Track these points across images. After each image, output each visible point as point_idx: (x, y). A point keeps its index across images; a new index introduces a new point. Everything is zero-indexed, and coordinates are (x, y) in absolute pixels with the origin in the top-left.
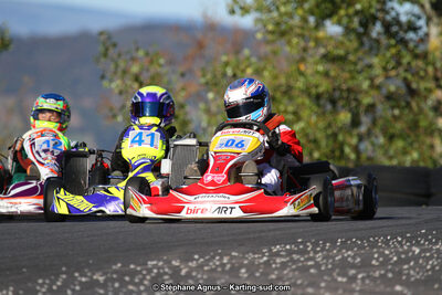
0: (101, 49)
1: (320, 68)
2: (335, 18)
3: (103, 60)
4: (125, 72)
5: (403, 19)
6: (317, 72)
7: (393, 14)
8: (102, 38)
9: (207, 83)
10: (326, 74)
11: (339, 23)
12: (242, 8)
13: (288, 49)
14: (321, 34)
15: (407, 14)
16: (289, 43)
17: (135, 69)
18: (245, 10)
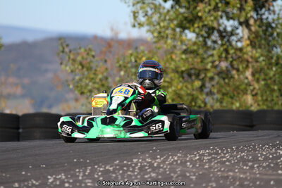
0: (60, 48)
1: (184, 56)
2: (192, 29)
3: (61, 54)
4: (74, 60)
5: (229, 29)
6: (182, 59)
7: (223, 26)
8: (61, 42)
9: (120, 66)
10: (187, 60)
11: (194, 32)
12: (139, 24)
13: (165, 46)
14: (184, 38)
15: (231, 26)
16: (166, 43)
17: (79, 58)
18: (141, 25)
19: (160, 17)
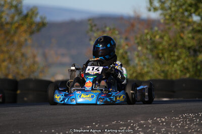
0: (89, 27)
1: (190, 35)
2: (197, 13)
3: (90, 32)
6: (189, 38)
8: (90, 22)
9: (138, 43)
10: (193, 38)
11: (199, 15)
13: (175, 27)
14: (190, 20)
16: (176, 24)
18: (155, 9)
19: (171, 4)
